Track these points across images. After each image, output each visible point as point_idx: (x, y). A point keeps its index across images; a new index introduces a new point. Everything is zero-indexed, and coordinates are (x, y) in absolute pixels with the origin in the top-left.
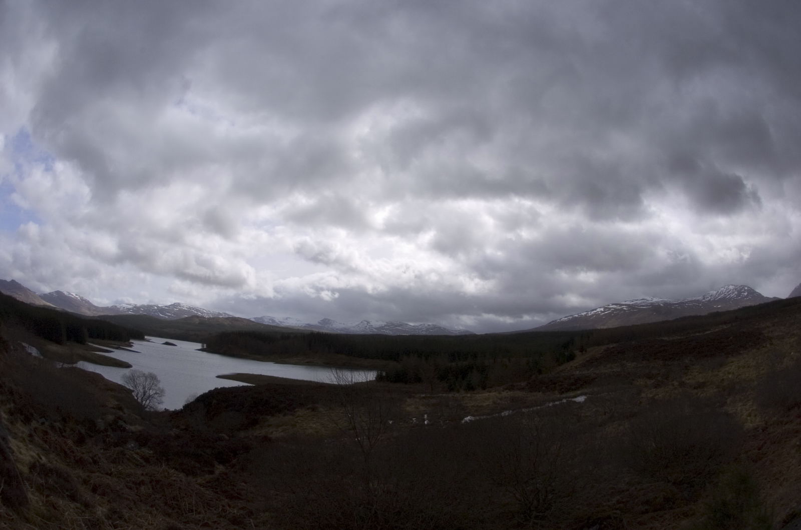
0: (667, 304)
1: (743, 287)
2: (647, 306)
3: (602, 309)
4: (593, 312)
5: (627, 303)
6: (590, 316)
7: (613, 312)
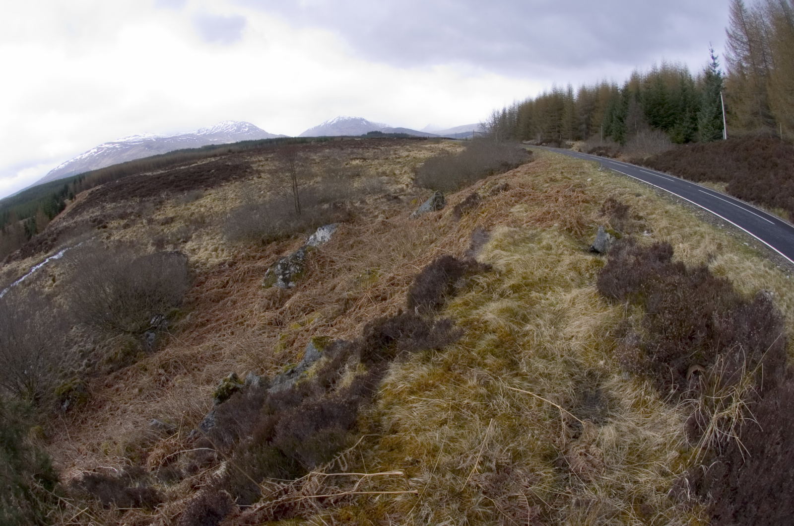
0: (158, 139)
1: (245, 123)
2: (139, 142)
3: (96, 150)
4: (87, 155)
5: (120, 140)
6: (85, 159)
7: (105, 152)
